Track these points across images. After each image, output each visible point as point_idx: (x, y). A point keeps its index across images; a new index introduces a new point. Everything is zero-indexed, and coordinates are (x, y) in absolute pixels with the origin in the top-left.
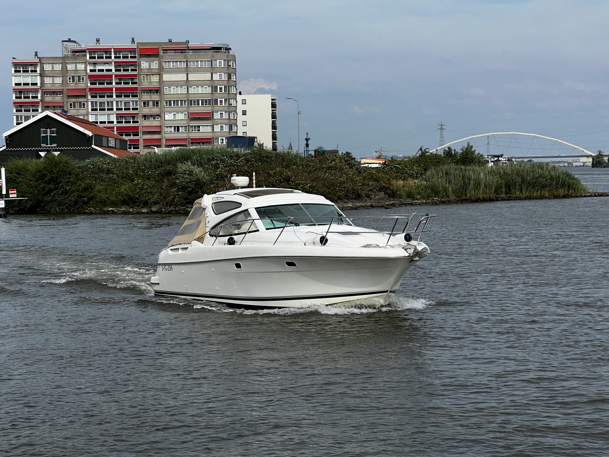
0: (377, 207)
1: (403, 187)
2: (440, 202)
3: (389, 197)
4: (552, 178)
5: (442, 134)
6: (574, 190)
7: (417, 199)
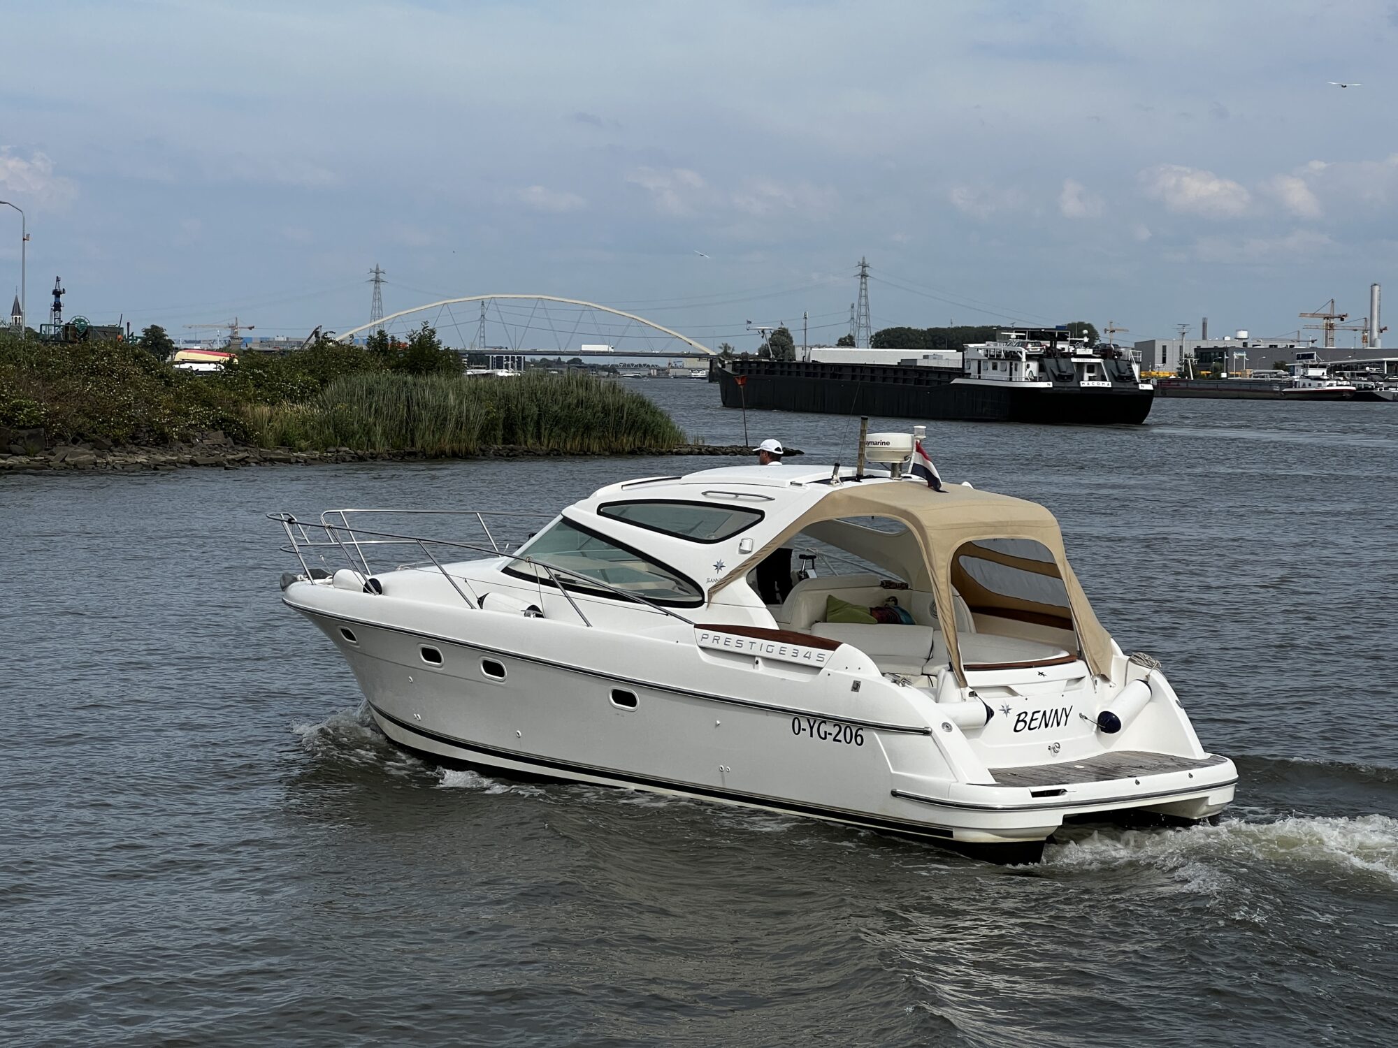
0: (205, 465)
1: (270, 421)
2: (353, 458)
3: (236, 443)
4: (606, 410)
5: (377, 292)
6: (656, 438)
7: (301, 450)
